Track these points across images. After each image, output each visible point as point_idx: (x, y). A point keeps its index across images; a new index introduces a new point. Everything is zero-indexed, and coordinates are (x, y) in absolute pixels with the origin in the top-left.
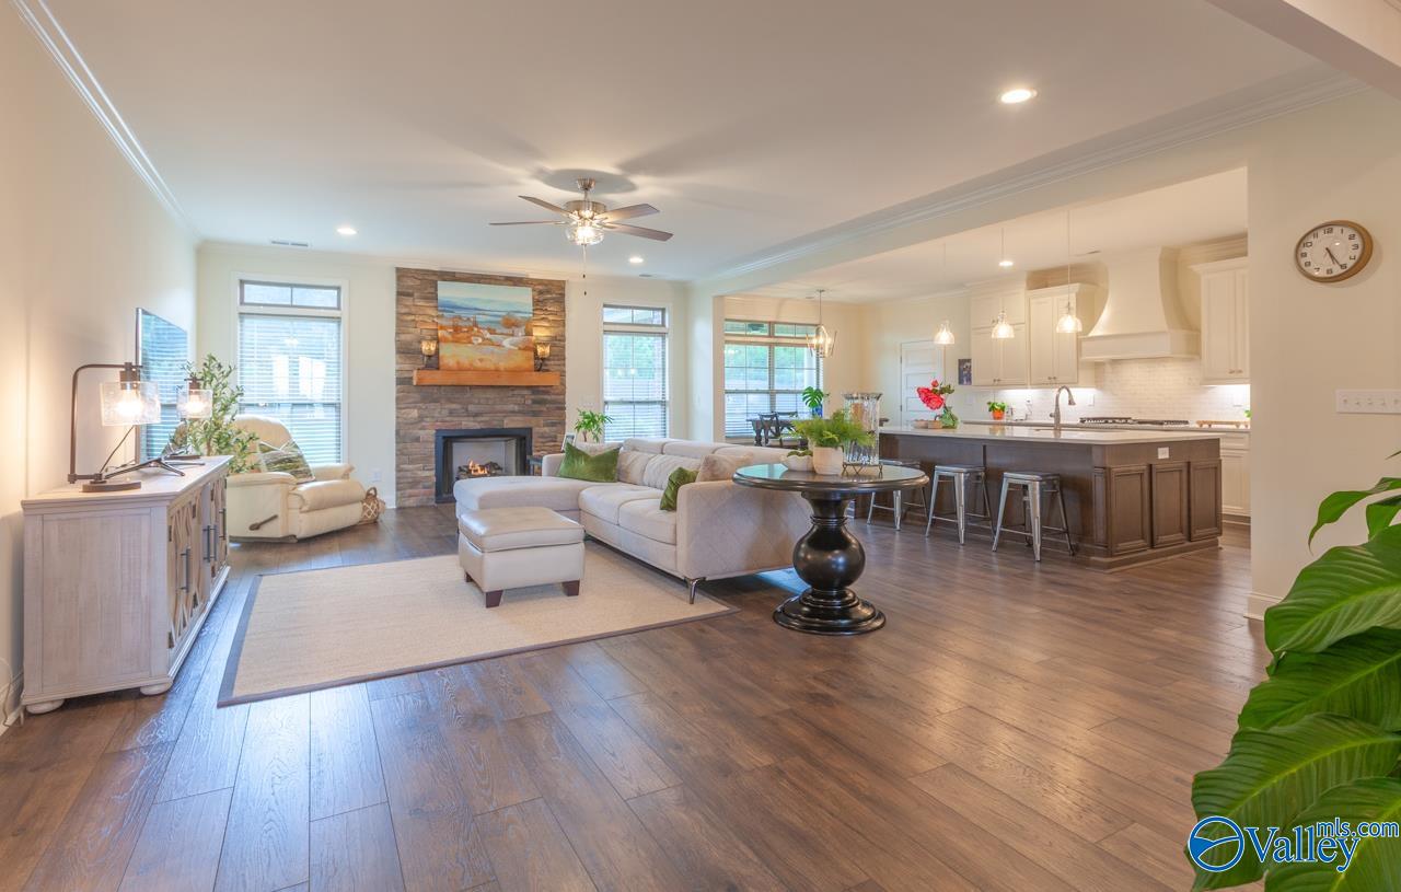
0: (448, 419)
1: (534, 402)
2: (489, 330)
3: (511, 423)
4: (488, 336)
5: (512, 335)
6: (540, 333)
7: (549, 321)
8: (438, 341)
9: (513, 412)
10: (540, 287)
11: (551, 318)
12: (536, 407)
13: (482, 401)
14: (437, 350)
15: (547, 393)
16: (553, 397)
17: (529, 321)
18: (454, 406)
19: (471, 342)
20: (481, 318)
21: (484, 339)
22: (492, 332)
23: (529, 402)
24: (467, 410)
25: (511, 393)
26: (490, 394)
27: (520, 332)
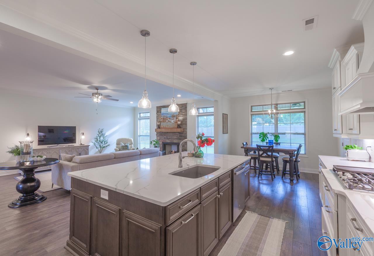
0: (164, 140)
1: (180, 136)
2: (169, 118)
3: (175, 141)
4: (169, 120)
5: (173, 119)
6: (181, 118)
7: (183, 115)
8: (160, 122)
9: (176, 138)
10: (181, 106)
11: (183, 114)
12: (180, 137)
13: (170, 136)
14: (160, 123)
15: (182, 134)
16: (184, 135)
17: (177, 115)
18: (165, 137)
19: (166, 122)
20: (168, 116)
21: (168, 121)
22: (170, 119)
23: (179, 136)
24: (167, 138)
25: (175, 134)
26: (171, 134)
27: (175, 118)
